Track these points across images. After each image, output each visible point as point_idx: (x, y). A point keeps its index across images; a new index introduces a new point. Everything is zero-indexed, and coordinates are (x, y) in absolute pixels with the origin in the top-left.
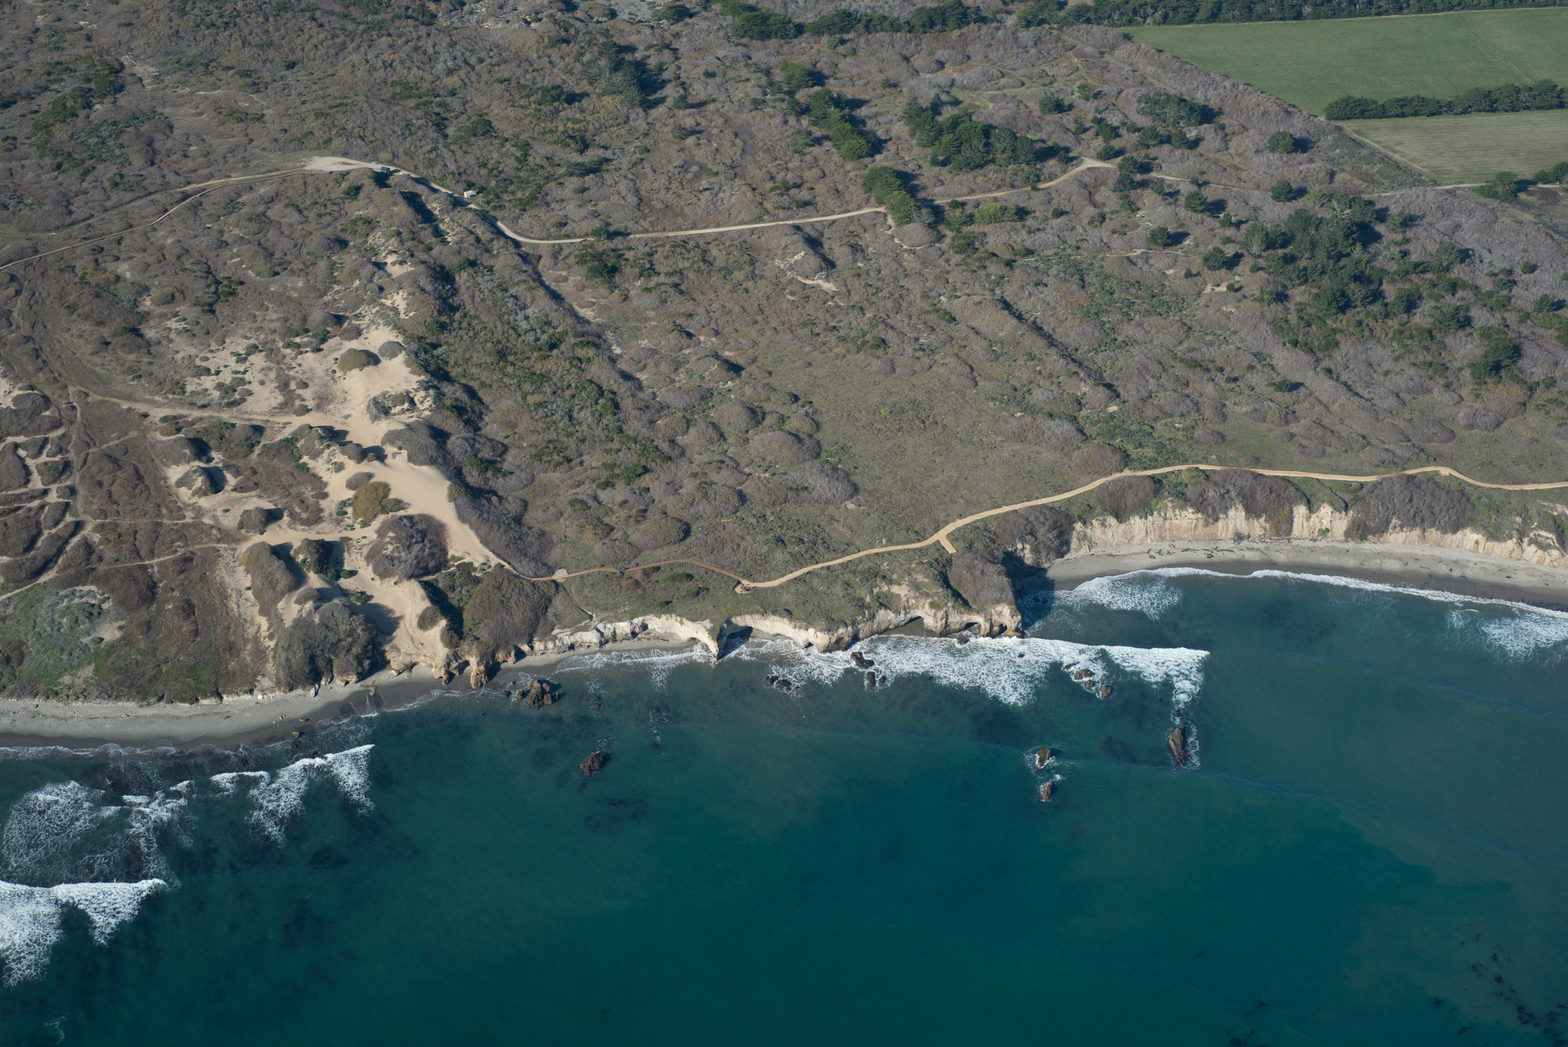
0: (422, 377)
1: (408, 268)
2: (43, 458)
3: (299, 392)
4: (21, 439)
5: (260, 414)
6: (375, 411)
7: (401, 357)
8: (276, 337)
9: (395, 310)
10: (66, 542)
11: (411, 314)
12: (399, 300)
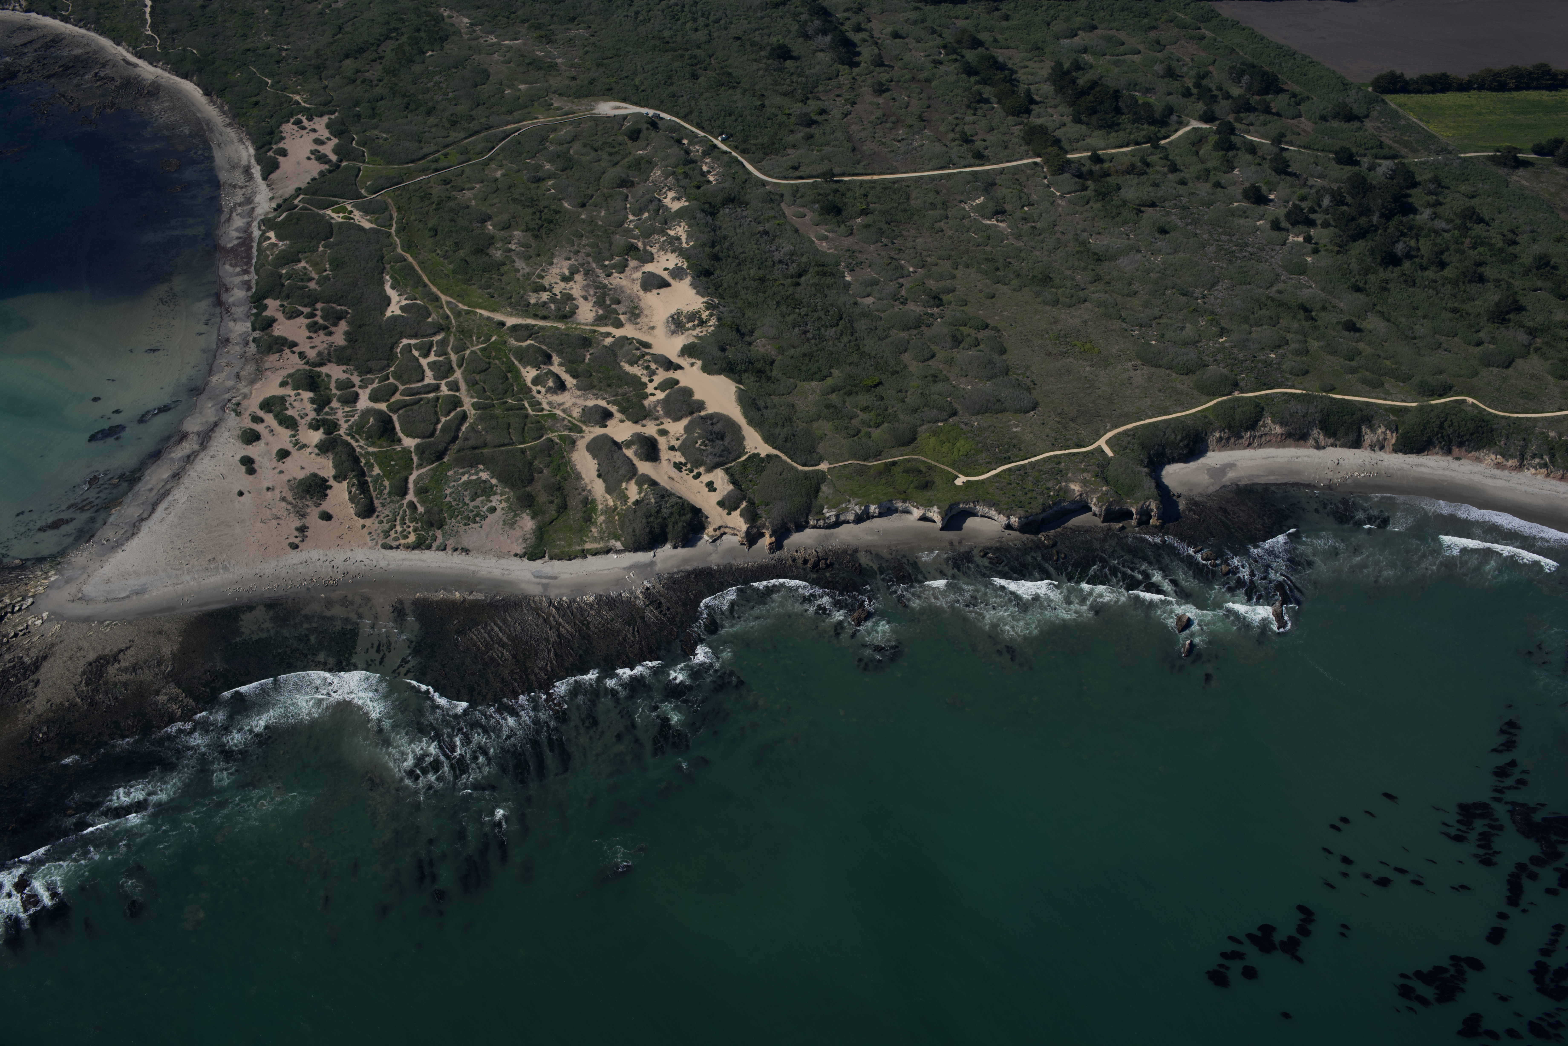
0: (705, 299)
1: (683, 203)
2: (432, 358)
3: (614, 306)
4: (413, 342)
5: (586, 325)
6: (673, 327)
7: (688, 280)
8: (590, 259)
9: (678, 239)
10: (458, 429)
11: (692, 243)
12: (680, 231)
